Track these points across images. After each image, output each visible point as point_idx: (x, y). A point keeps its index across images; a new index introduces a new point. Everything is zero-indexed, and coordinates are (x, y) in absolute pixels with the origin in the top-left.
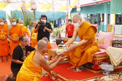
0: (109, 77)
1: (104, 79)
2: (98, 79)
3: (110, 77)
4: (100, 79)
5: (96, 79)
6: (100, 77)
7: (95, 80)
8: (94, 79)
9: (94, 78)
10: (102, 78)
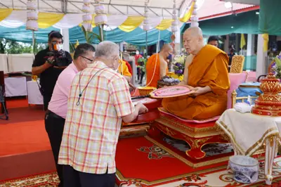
0: (220, 178)
1: (206, 182)
2: (193, 181)
3: (223, 178)
4: (198, 182)
5: (187, 182)
6: (199, 175)
7: (184, 185)
8: (183, 182)
9: (184, 179)
10: (203, 179)
